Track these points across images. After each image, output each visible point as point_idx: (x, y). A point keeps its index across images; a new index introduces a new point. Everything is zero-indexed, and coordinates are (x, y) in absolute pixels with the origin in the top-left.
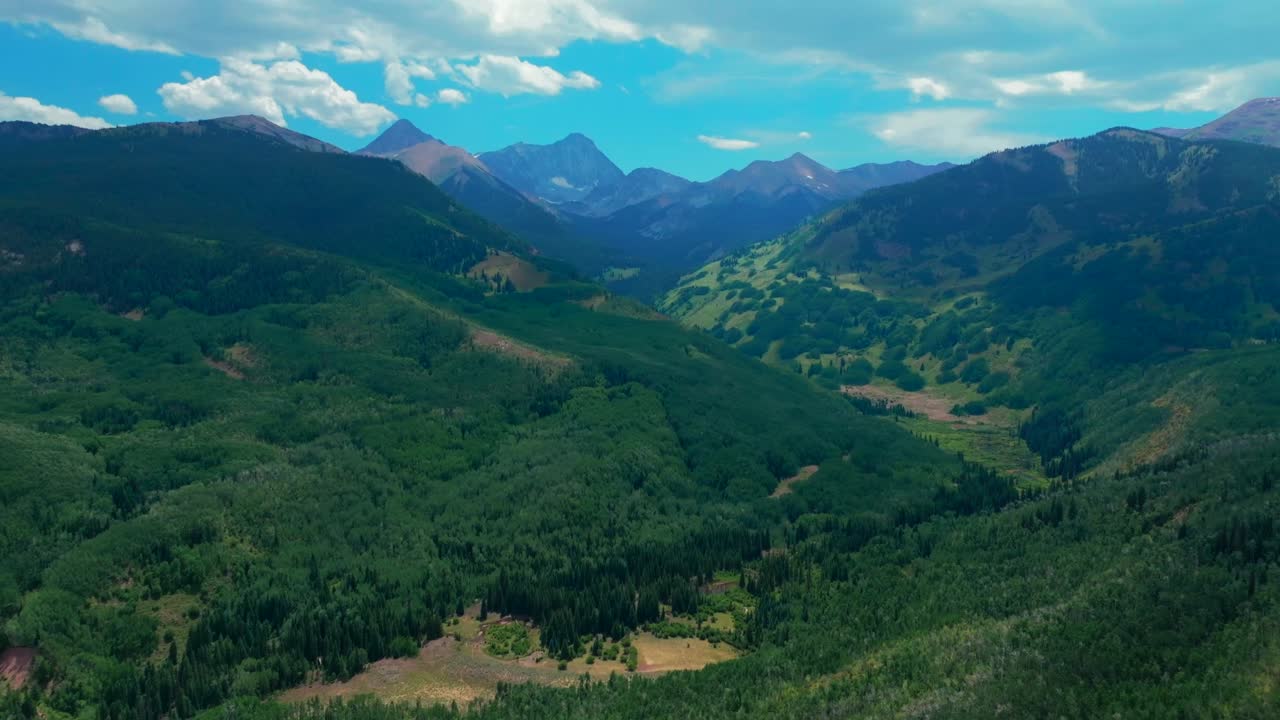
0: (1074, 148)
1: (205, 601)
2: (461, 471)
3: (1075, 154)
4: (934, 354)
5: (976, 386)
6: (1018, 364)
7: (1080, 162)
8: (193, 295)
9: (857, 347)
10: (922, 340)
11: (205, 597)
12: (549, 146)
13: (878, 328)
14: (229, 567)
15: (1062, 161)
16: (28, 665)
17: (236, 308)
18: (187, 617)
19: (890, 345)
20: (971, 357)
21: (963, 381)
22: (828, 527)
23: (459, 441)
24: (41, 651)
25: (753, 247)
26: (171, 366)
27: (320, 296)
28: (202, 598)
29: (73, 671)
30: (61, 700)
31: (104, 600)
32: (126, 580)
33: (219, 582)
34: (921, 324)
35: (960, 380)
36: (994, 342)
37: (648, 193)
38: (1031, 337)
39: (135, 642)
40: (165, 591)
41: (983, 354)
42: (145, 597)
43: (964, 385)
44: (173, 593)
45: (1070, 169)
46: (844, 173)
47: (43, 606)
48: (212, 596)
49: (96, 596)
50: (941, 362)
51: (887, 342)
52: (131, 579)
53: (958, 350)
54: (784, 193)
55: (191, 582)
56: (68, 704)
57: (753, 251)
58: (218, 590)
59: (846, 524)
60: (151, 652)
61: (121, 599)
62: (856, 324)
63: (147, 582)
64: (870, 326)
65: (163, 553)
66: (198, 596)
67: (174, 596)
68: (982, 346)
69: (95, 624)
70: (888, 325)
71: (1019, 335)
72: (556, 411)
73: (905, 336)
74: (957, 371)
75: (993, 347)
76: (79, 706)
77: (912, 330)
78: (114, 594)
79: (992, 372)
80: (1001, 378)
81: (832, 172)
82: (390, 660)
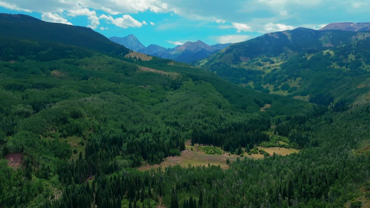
0: (290, 33)
1: (85, 139)
2: (157, 103)
3: (290, 34)
4: (270, 83)
5: (287, 91)
6: (299, 84)
7: (292, 36)
8: (34, 56)
9: (245, 83)
10: (264, 80)
11: (85, 138)
12: (123, 38)
13: (250, 78)
14: (92, 128)
15: (287, 36)
16: (19, 160)
17: (51, 60)
18: (80, 145)
19: (255, 82)
20: (283, 84)
21: (282, 90)
22: (288, 119)
23: (151, 94)
24: (25, 154)
25: (198, 61)
26: (32, 75)
27: (81, 57)
28: (83, 138)
29: (42, 162)
30: (40, 173)
31: (45, 137)
32: (52, 130)
33: (90, 132)
34: (263, 76)
35: (281, 90)
36: (289, 79)
37: (155, 51)
38: (301, 77)
39: (64, 152)
40: (68, 136)
41: (287, 82)
42: (61, 137)
43: (283, 91)
44: (71, 136)
45: (290, 38)
46: (212, 46)
47: (22, 136)
48: (87, 137)
49: (42, 135)
50: (273, 86)
51: (254, 81)
52: (54, 130)
53: (278, 82)
54: (198, 50)
55: (78, 132)
56: (44, 175)
57: (198, 62)
58: (90, 135)
59: (294, 117)
60: (70, 157)
61: (52, 137)
62: (242, 77)
63: (60, 131)
64: (247, 77)
65: (64, 121)
66: (82, 137)
67: (72, 137)
68: (286, 80)
69: (45, 144)
70: (253, 77)
71: (296, 76)
72: (179, 88)
73: (260, 79)
74: (280, 87)
75: (289, 80)
76: (50, 176)
77: (261, 78)
78: (49, 135)
79: (291, 87)
80: (295, 88)
81: (209, 46)
82: (171, 157)
